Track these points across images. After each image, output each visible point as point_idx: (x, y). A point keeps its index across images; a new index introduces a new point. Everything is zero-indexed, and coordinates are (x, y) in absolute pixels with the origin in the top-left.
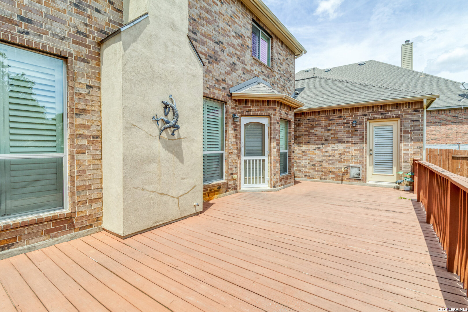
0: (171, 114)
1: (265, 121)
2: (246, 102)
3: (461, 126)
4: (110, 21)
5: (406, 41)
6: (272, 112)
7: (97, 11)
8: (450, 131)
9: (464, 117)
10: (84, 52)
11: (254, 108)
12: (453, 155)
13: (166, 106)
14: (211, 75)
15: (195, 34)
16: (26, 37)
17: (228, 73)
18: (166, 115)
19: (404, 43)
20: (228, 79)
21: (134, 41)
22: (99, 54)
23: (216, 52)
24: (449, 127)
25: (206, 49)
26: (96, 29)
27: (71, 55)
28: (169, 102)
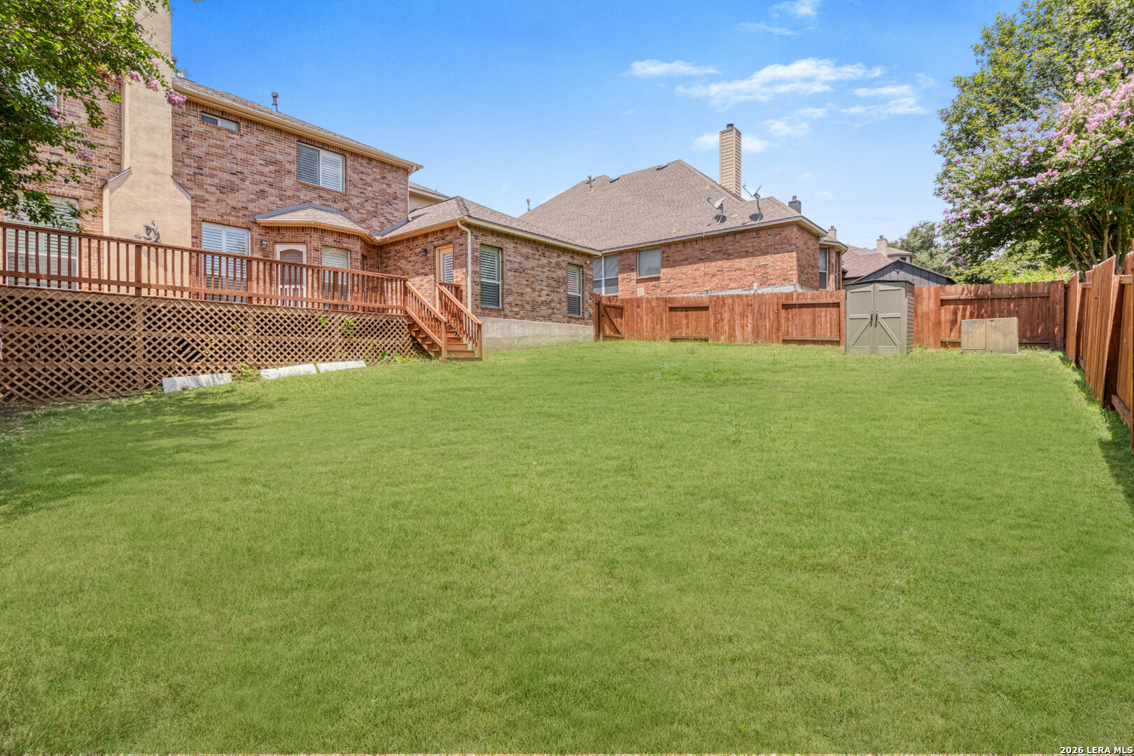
0: (152, 234)
1: (302, 248)
2: (279, 228)
3: (708, 264)
4: (110, 172)
5: (729, 125)
6: (307, 238)
7: (100, 167)
8: (697, 272)
9: (712, 250)
10: (90, 194)
11: (288, 235)
12: (670, 305)
13: (148, 229)
14: (224, 204)
15: (202, 169)
16: (53, 190)
17: (252, 201)
18: (148, 234)
19: (725, 128)
20: (251, 207)
21: (119, 187)
22: (102, 195)
23: (232, 182)
24: (696, 266)
25: (218, 181)
26: (99, 179)
27: (81, 197)
28: (152, 226)
